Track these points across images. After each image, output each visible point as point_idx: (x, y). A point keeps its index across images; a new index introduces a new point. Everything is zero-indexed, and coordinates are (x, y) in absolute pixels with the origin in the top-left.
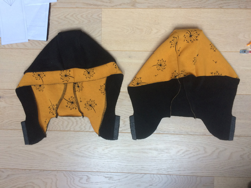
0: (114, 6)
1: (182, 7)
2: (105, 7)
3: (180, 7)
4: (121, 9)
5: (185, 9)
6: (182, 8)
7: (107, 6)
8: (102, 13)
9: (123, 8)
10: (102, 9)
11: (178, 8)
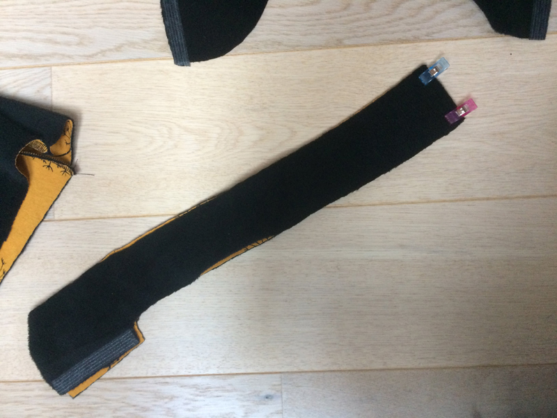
0: (96, 54)
1: (347, 42)
2: (63, 61)
3: (339, 44)
4: (120, 65)
5: (359, 49)
6: (345, 46)
7: (69, 57)
8: (50, 84)
9: (130, 60)
10: (54, 68)
11: (331, 47)
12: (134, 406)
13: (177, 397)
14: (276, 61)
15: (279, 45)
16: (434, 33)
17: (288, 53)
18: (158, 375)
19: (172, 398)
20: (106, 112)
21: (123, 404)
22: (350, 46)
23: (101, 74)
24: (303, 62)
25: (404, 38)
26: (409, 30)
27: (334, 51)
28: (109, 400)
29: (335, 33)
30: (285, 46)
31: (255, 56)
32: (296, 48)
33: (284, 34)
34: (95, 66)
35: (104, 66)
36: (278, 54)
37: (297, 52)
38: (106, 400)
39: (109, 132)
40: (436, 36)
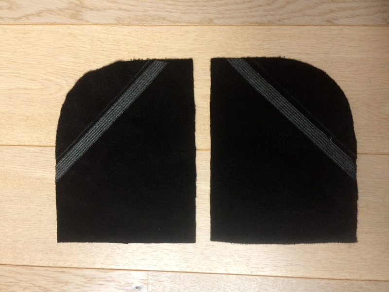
12: (39, 287)
13: (71, 283)
14: (161, 33)
15: (164, 20)
16: (285, 19)
17: (170, 27)
18: (57, 266)
19: (67, 283)
20: (27, 64)
21: (31, 285)
22: (219, 25)
23: (24, 33)
24: (181, 35)
25: (261, 22)
26: (266, 16)
27: (206, 28)
28: (21, 281)
29: (208, 13)
30: (169, 21)
31: (144, 27)
32: (177, 23)
33: (168, 11)
34: (20, 27)
35: (28, 27)
36: (162, 27)
37: (177, 27)
38: (19, 280)
39: (29, 80)
40: (286, 21)
